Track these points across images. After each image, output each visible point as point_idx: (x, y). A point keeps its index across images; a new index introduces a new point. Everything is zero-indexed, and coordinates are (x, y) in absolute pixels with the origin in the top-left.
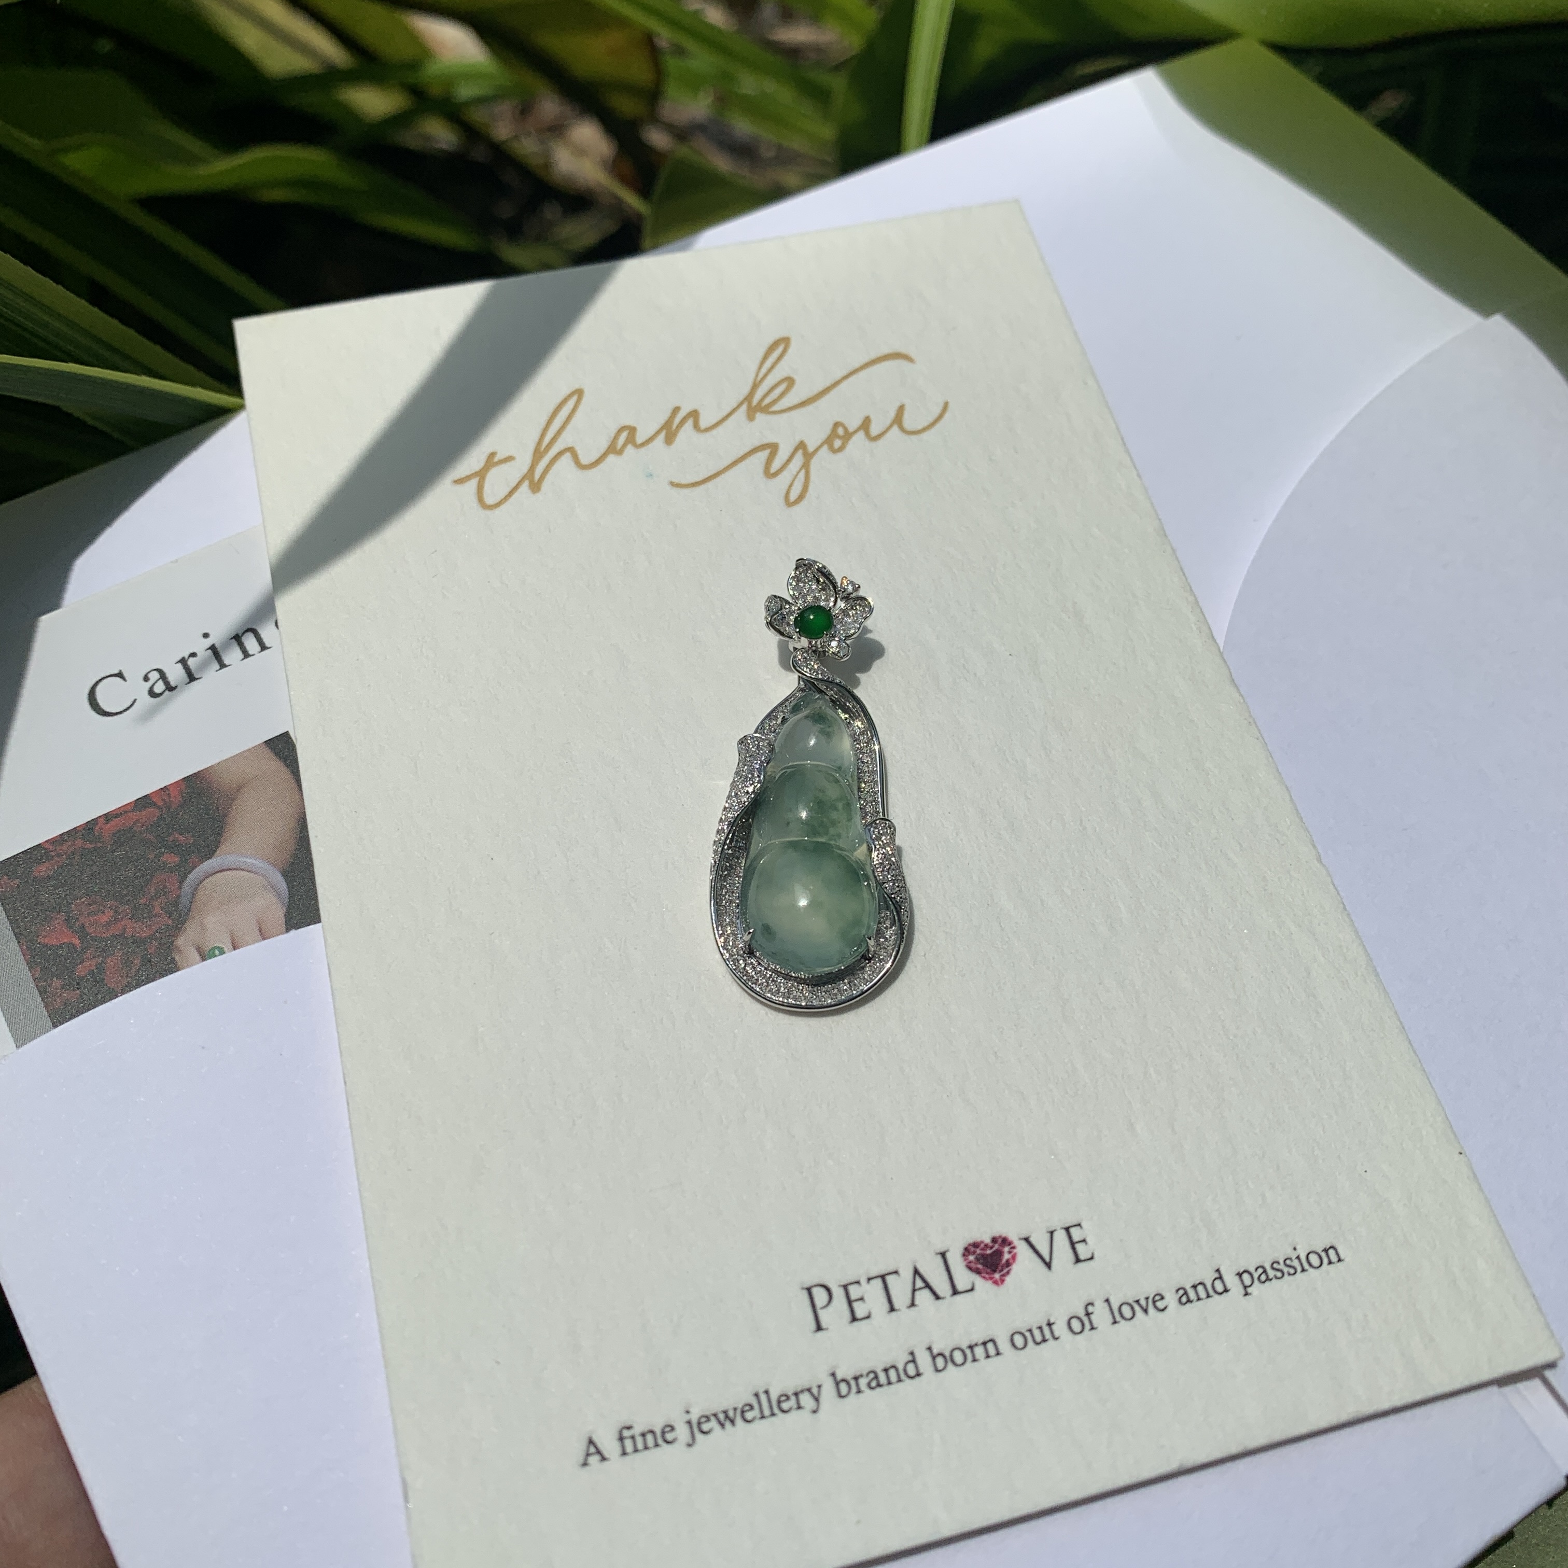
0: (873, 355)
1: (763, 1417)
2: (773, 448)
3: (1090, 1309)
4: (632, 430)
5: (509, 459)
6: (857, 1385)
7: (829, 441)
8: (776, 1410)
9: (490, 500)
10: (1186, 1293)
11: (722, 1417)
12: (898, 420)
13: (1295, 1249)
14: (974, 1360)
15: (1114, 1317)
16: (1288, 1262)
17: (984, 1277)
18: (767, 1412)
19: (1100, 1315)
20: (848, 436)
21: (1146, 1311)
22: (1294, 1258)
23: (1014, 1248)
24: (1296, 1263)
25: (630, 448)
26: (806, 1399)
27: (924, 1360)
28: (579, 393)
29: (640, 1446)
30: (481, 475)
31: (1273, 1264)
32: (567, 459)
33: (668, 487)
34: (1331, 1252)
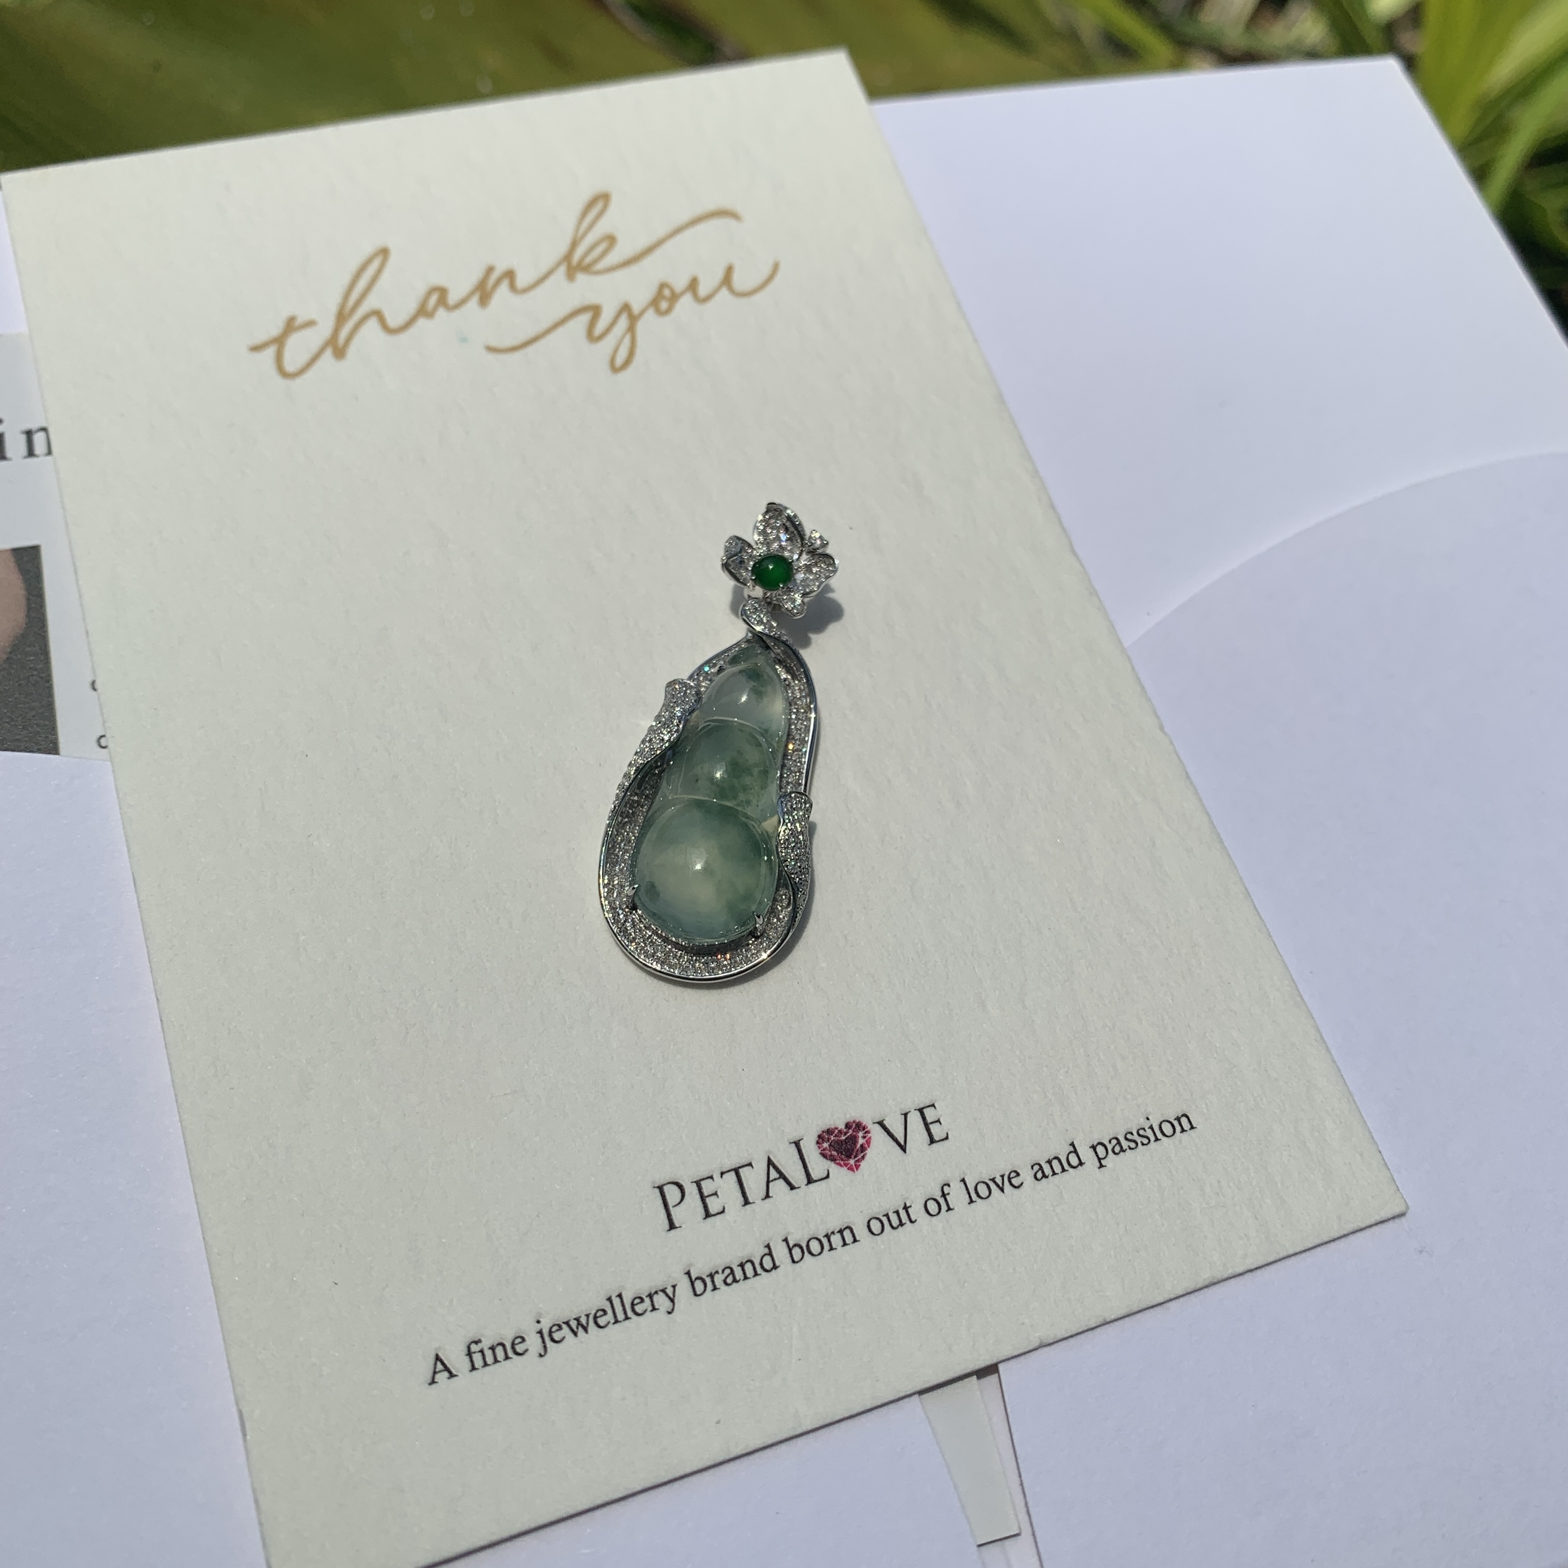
0: (699, 211)
1: (616, 1321)
2: (596, 310)
3: (946, 1189)
4: (442, 292)
5: (311, 323)
6: (713, 1282)
7: (655, 303)
8: (630, 1313)
9: (290, 367)
10: (1041, 1168)
11: (574, 1324)
12: (727, 280)
13: (1148, 1119)
14: (831, 1249)
15: (970, 1197)
16: (1141, 1132)
17: (839, 1164)
18: (621, 1316)
19: (957, 1195)
20: (675, 297)
21: (1002, 1190)
22: (1146, 1128)
23: (868, 1132)
24: (1149, 1133)
25: (441, 312)
26: (660, 1300)
27: (780, 1252)
28: (384, 253)
29: (490, 1359)
30: (279, 341)
31: (1126, 1134)
32: (373, 323)
33: (484, 352)
34: (1184, 1121)
